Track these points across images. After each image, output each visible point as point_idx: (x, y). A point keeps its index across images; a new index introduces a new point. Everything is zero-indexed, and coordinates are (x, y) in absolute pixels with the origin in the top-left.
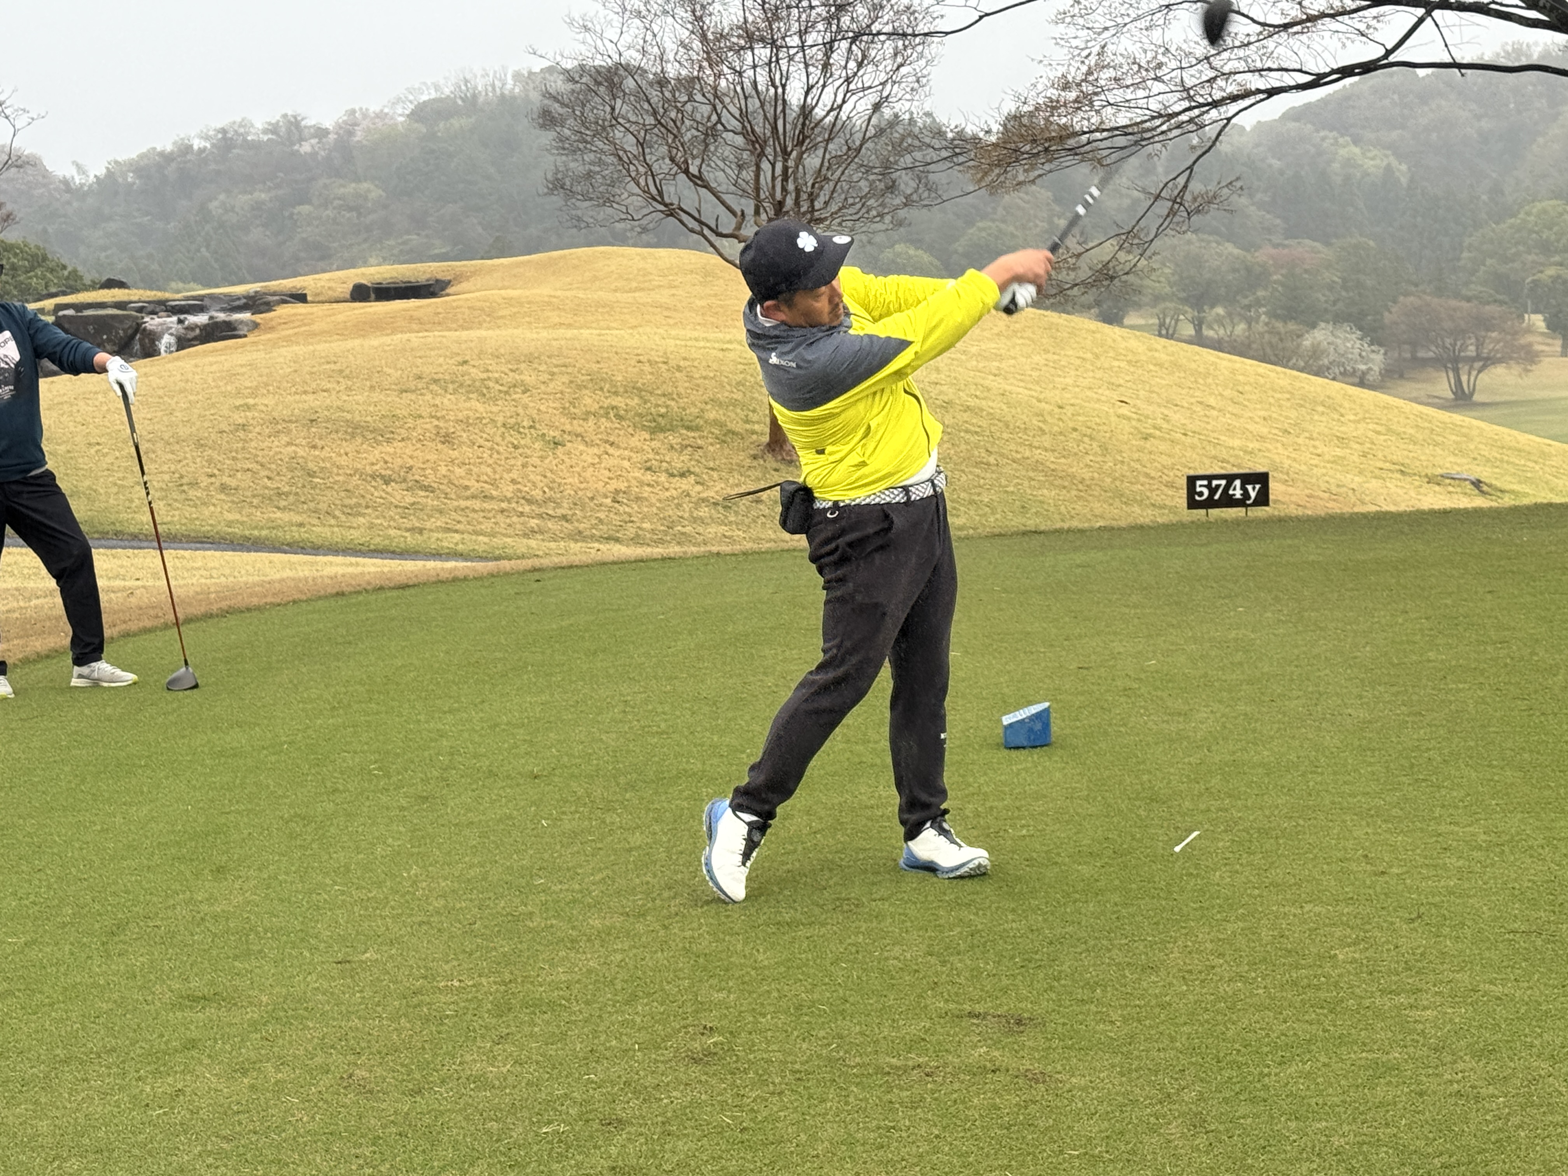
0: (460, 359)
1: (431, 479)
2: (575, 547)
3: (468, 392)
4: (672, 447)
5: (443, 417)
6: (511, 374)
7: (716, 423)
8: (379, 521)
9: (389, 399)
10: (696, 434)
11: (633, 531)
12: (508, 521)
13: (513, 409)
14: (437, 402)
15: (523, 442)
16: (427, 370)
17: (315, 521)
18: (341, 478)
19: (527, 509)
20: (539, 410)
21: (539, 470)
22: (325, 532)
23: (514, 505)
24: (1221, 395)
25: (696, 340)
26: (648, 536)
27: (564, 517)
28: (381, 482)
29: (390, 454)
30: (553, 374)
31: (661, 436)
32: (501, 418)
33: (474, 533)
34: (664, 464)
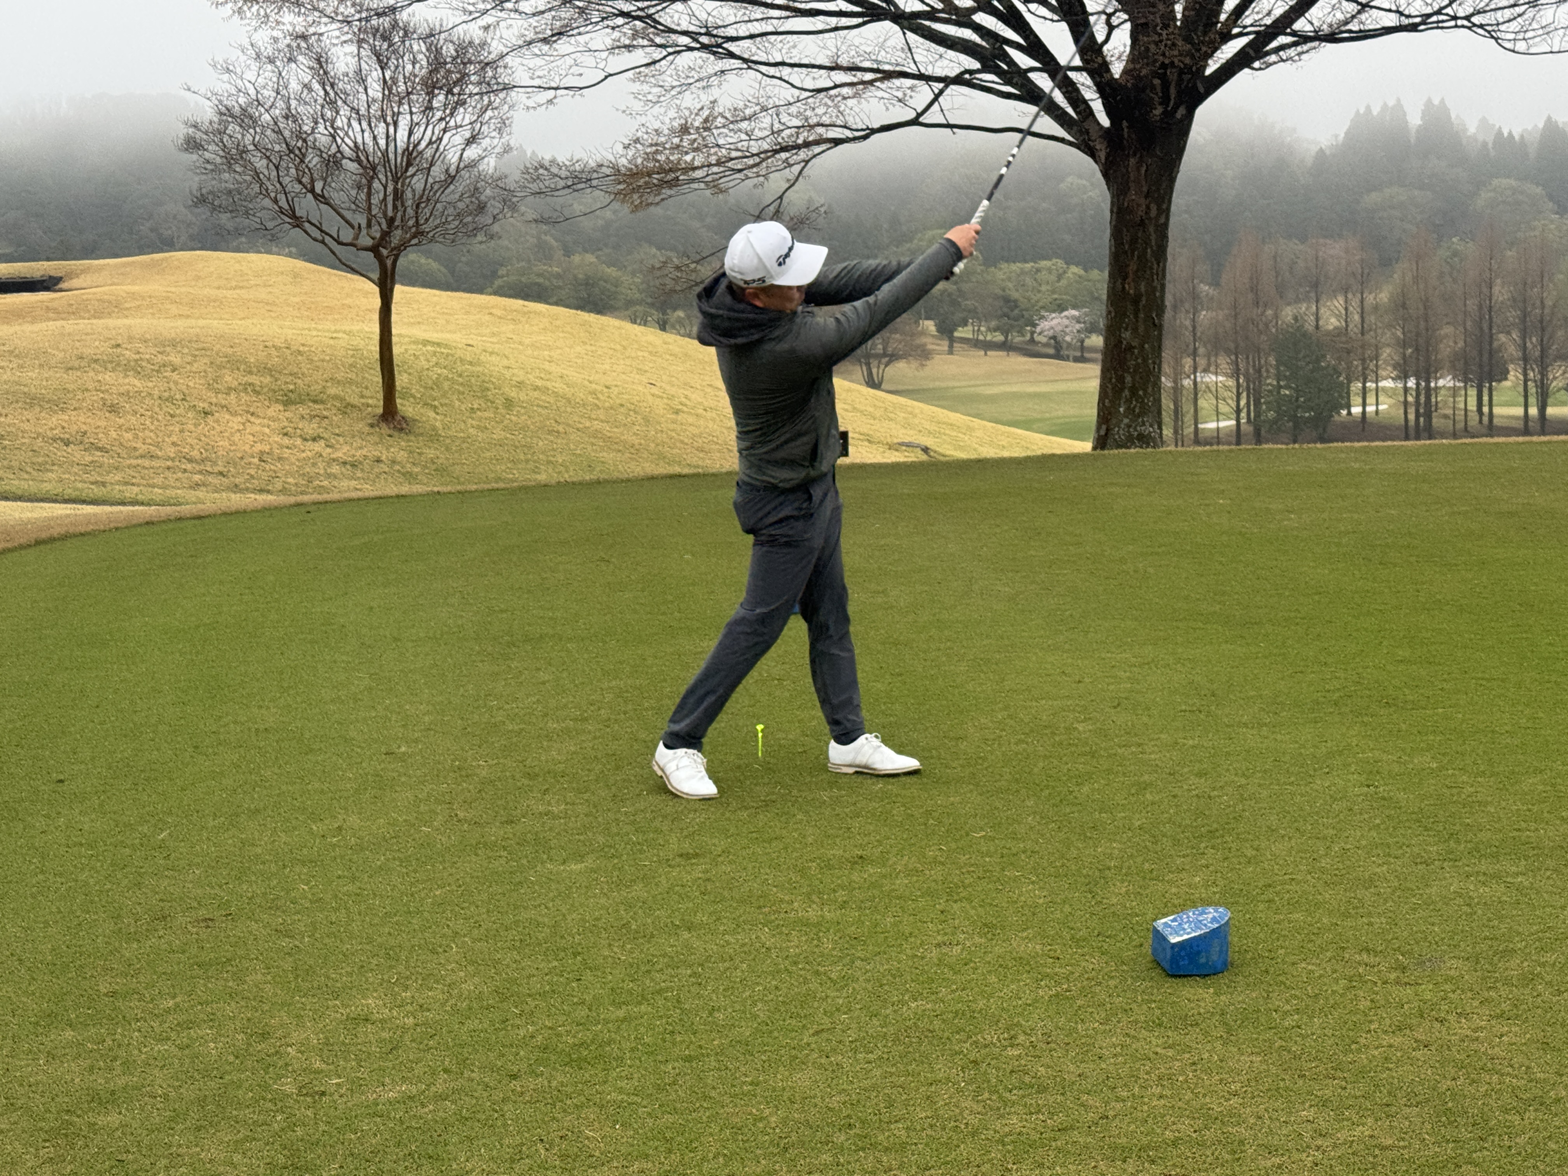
0: (113, 342)
1: (104, 442)
2: (235, 497)
3: (126, 370)
4: (303, 417)
5: (107, 391)
6: (160, 356)
7: (336, 397)
8: (67, 476)
9: (58, 375)
10: (321, 406)
11: (280, 484)
12: (175, 476)
13: (165, 384)
14: (99, 378)
15: (178, 412)
16: (87, 351)
17: (12, 476)
18: (26, 441)
19: (189, 466)
20: (188, 386)
21: (194, 435)
22: (24, 485)
23: (177, 463)
25: (309, 330)
26: (294, 490)
27: (221, 473)
28: (62, 444)
29: (66, 421)
30: (196, 356)
31: (293, 408)
32: (156, 392)
33: (149, 486)
34: (298, 431)
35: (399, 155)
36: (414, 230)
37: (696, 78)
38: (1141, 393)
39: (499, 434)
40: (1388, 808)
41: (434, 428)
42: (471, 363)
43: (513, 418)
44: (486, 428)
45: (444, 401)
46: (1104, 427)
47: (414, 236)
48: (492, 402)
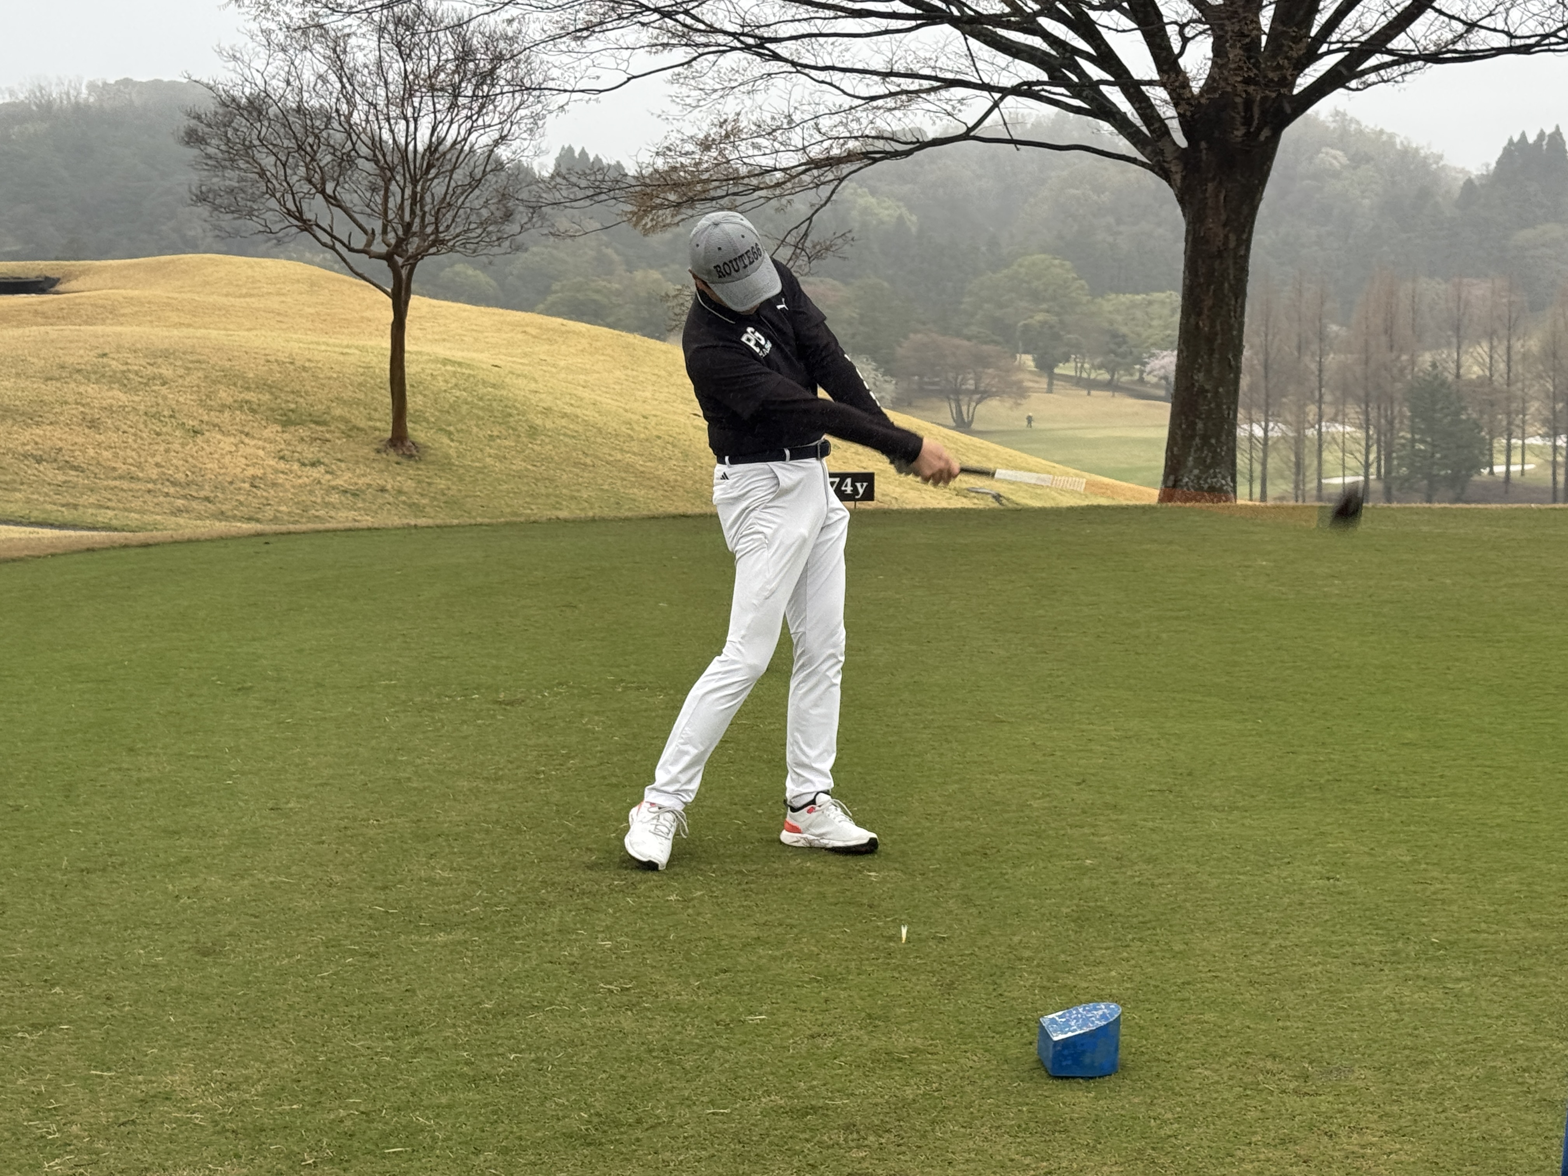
0: (100, 351)
1: (80, 460)
3: (110, 382)
4: (302, 439)
5: (88, 404)
6: (149, 367)
7: (342, 419)
8: (35, 496)
9: (35, 386)
10: (324, 429)
11: (272, 513)
12: (155, 500)
13: (153, 399)
14: (82, 389)
15: (164, 430)
16: (69, 360)
19: (172, 490)
20: (178, 401)
21: (180, 455)
23: (159, 486)
25: (318, 343)
26: (286, 518)
27: (207, 499)
28: (33, 461)
29: (40, 436)
30: (188, 369)
31: (292, 429)
32: (142, 407)
33: (126, 510)
34: (296, 455)
35: (419, 156)
36: (432, 237)
37: (740, 81)
39: (519, 464)
40: (1343, 904)
41: (447, 456)
42: (494, 386)
43: (535, 447)
44: (505, 458)
45: (459, 426)
47: (431, 246)
48: (514, 429)
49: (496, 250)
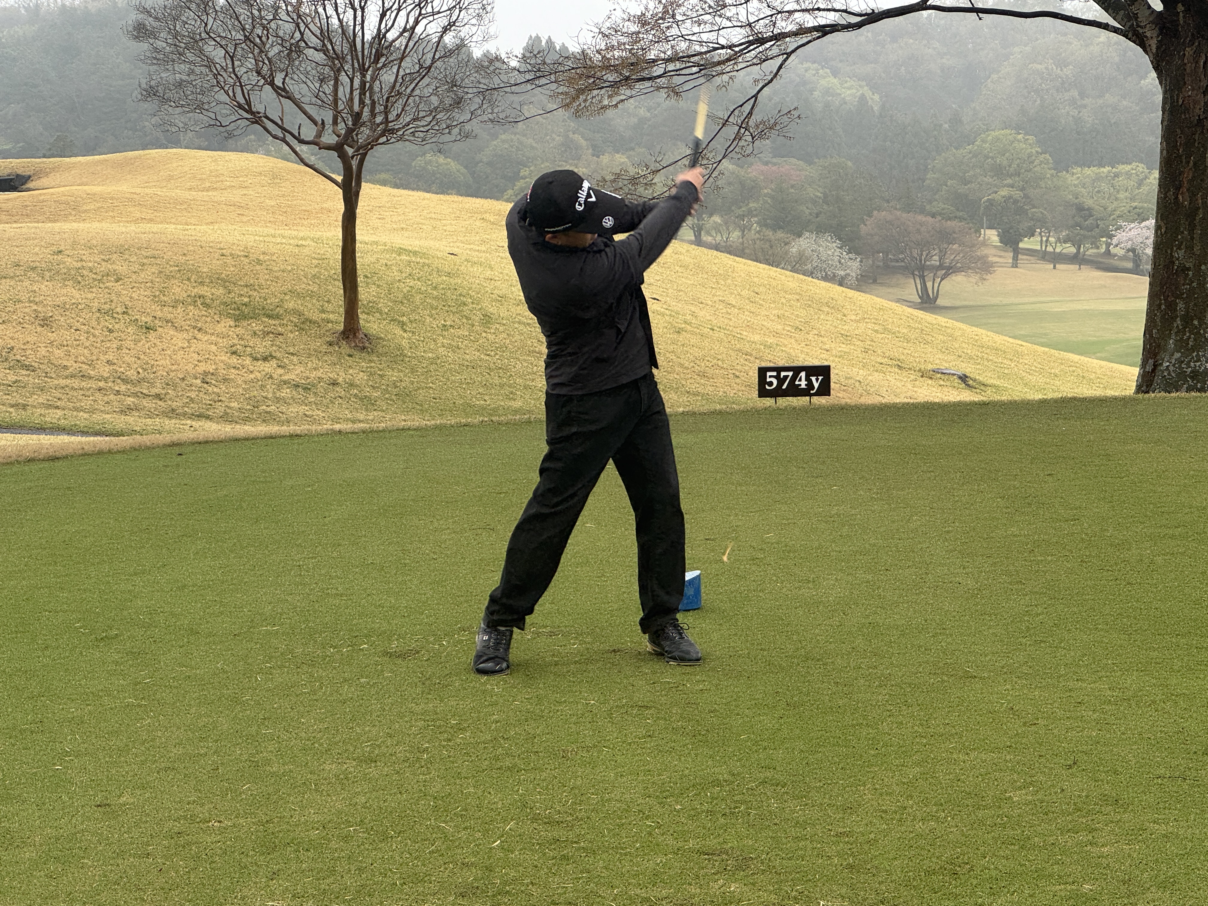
0: (54, 248)
1: (31, 359)
2: (169, 424)
3: (64, 280)
4: (255, 333)
5: (41, 302)
6: (103, 263)
7: (293, 312)
10: (277, 322)
11: (222, 409)
13: (107, 296)
14: (35, 288)
15: (117, 326)
16: (24, 258)
19: (123, 388)
20: (131, 297)
21: (133, 352)
23: (110, 384)
24: (739, 295)
25: (274, 236)
26: (236, 414)
27: (158, 396)
30: (143, 264)
31: (245, 323)
32: (96, 304)
33: (77, 409)
34: (248, 349)
35: (367, 46)
36: (382, 127)
38: (1196, 322)
39: (472, 354)
41: (399, 348)
42: (449, 274)
43: (491, 337)
44: (459, 348)
45: (414, 317)
46: (1151, 361)
47: (381, 136)
48: (468, 319)
49: (446, 138)
